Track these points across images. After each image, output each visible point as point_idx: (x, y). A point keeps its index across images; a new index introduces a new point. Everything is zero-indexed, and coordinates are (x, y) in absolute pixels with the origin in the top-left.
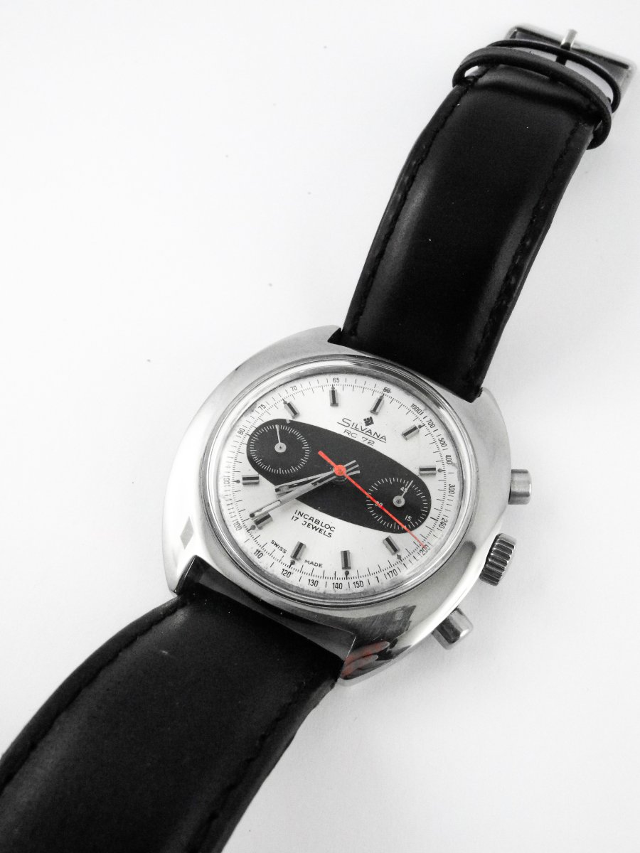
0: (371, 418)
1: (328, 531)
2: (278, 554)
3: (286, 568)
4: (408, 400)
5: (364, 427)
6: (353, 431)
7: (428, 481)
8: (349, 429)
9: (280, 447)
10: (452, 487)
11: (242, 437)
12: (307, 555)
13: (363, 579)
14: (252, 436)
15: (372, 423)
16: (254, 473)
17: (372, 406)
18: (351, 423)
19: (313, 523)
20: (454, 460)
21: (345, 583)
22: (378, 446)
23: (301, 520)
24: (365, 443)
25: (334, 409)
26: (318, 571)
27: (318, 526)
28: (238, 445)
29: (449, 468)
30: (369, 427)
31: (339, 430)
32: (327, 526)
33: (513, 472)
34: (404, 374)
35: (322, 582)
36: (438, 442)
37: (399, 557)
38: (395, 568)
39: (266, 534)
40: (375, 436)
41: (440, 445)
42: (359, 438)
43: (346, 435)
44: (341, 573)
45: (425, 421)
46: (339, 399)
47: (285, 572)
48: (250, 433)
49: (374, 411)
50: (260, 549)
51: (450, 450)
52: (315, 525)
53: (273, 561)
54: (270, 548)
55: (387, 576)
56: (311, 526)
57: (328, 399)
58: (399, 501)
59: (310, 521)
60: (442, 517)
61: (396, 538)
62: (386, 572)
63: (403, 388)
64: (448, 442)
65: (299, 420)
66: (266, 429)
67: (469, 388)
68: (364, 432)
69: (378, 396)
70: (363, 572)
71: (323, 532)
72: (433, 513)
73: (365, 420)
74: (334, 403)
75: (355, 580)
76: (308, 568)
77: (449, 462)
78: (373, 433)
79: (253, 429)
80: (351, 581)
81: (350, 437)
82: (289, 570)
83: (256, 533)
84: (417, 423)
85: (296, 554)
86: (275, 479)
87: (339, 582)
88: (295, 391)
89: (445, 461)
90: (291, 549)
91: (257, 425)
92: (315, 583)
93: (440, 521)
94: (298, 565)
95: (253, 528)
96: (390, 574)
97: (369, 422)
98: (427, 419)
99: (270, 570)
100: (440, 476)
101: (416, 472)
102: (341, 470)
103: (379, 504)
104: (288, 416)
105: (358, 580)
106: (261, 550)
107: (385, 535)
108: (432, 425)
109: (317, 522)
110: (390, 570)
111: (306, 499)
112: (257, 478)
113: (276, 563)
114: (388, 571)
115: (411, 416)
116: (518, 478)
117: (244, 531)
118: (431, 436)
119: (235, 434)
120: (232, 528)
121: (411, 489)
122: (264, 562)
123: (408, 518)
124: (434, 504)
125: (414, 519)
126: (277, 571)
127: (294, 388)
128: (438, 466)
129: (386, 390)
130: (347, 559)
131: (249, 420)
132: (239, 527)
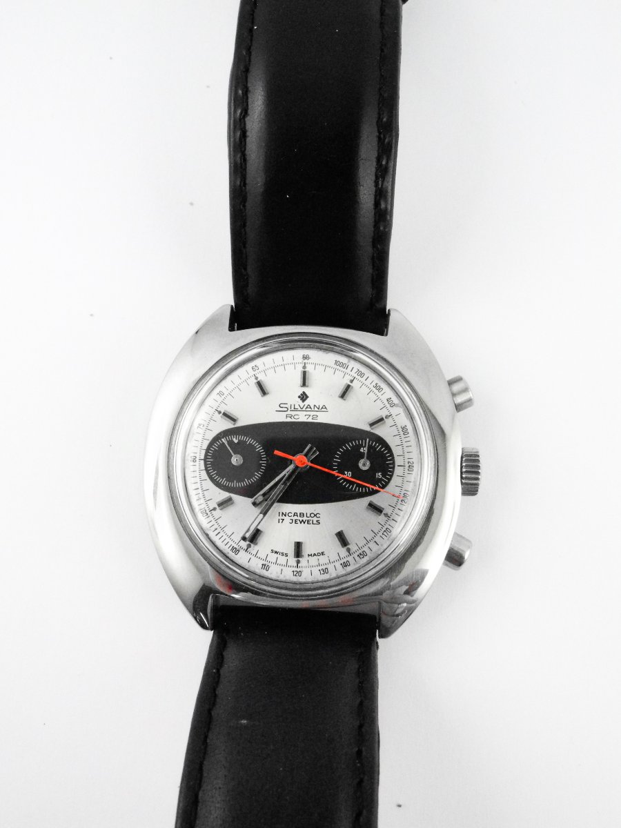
0: (304, 392)
1: (315, 519)
2: (282, 560)
3: (295, 569)
4: (330, 359)
5: (302, 405)
6: (293, 413)
7: (380, 431)
8: (289, 412)
9: (236, 460)
10: (404, 429)
11: (198, 465)
12: (306, 550)
13: (364, 549)
14: (205, 460)
15: (307, 397)
16: (225, 495)
17: (299, 380)
18: (288, 406)
19: (299, 518)
20: (395, 400)
21: (350, 559)
22: (323, 418)
23: (287, 519)
24: (310, 420)
25: (266, 397)
26: (323, 560)
27: (305, 518)
28: (197, 474)
29: (394, 411)
30: (307, 402)
31: (281, 418)
32: (312, 515)
33: (451, 383)
35: (331, 567)
36: (374, 389)
37: (386, 515)
38: (387, 526)
39: (263, 547)
40: (316, 409)
41: (376, 391)
42: (302, 417)
43: (289, 420)
44: (343, 551)
45: (353, 373)
46: (267, 386)
47: (295, 573)
48: (203, 457)
49: (304, 384)
50: (264, 563)
51: (389, 393)
52: (301, 519)
53: (281, 567)
54: (273, 557)
55: (383, 536)
56: (298, 522)
57: (256, 392)
58: (364, 465)
59: (296, 517)
60: (407, 461)
61: (374, 499)
62: (381, 534)
63: (320, 349)
64: (383, 385)
65: (240, 424)
66: (215, 447)
67: (377, 320)
68: (304, 409)
69: (300, 369)
70: (362, 543)
71: (311, 522)
72: (398, 461)
73: (299, 397)
74: (264, 392)
75: (358, 553)
76: (313, 560)
77: (393, 405)
78: (312, 407)
79: (204, 452)
80: (355, 555)
81: (293, 420)
82: (298, 570)
83: (254, 549)
84: (347, 381)
85: (298, 553)
86: (248, 492)
87: (345, 560)
88: (223, 397)
89: (388, 406)
91: (205, 447)
92: (325, 571)
93: (407, 465)
94: (303, 561)
95: (249, 546)
96: (385, 533)
97: (304, 397)
98: (355, 370)
99: (282, 578)
100: (389, 422)
101: (367, 428)
102: (301, 460)
103: (349, 475)
104: (228, 425)
105: (360, 551)
106: (266, 563)
107: (365, 501)
108: (362, 375)
109: (302, 515)
110: (383, 530)
112: (231, 499)
113: (284, 568)
114: (382, 532)
115: (339, 374)
116: (456, 388)
117: (242, 553)
118: (365, 386)
119: (189, 464)
120: (231, 555)
121: (370, 447)
122: (274, 573)
123: (379, 475)
124: (396, 451)
125: (384, 475)
126: (287, 575)
127: (220, 394)
128: (384, 413)
129: (305, 357)
130: (342, 538)
131: (195, 446)
132: (236, 551)
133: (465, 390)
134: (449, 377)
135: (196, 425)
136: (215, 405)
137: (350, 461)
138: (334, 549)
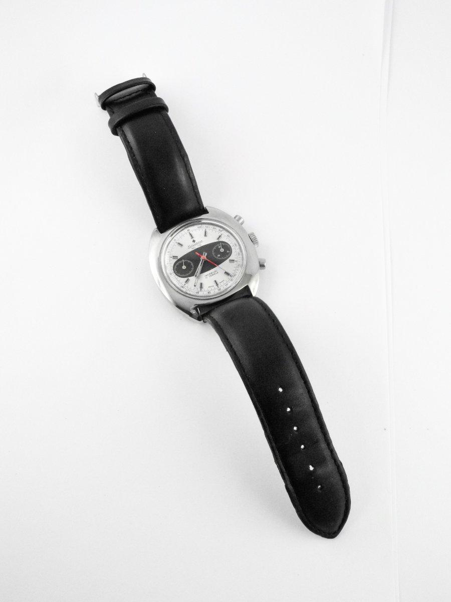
2: (213, 288)
4: (196, 227)
5: (194, 243)
7: (221, 240)
8: (192, 247)
9: (184, 267)
10: (228, 236)
11: (173, 275)
12: (218, 282)
14: (174, 272)
16: (186, 279)
17: (190, 237)
20: (221, 229)
21: (232, 278)
22: (203, 244)
23: (208, 276)
24: (199, 246)
25: (183, 247)
26: (225, 282)
27: (213, 274)
28: (174, 277)
29: (223, 232)
30: (196, 242)
31: (191, 250)
32: (215, 272)
33: (235, 218)
34: (189, 222)
35: (228, 283)
36: (213, 229)
37: (236, 261)
38: (238, 264)
39: (205, 287)
40: (199, 243)
42: (197, 247)
43: (193, 249)
44: (229, 277)
45: (205, 228)
46: (181, 243)
47: (219, 290)
49: (192, 237)
51: (218, 228)
53: (214, 290)
54: (210, 289)
57: (179, 247)
58: (222, 250)
59: (210, 275)
60: (233, 244)
61: (231, 258)
63: (191, 226)
64: (215, 227)
65: (179, 258)
66: (176, 267)
67: (205, 211)
68: (196, 244)
69: (188, 234)
70: (233, 272)
71: (215, 274)
72: (231, 245)
74: (182, 245)
76: (222, 284)
80: (233, 276)
82: (219, 288)
83: (203, 290)
84: (204, 231)
85: (217, 284)
86: (192, 275)
88: (170, 252)
89: (220, 232)
90: (215, 285)
91: (172, 269)
92: (227, 285)
94: (219, 285)
95: (201, 289)
97: (194, 241)
99: (216, 293)
100: (223, 236)
101: (217, 241)
102: (204, 257)
103: (219, 255)
104: (176, 260)
105: (234, 274)
106: (209, 291)
107: (228, 261)
108: (208, 227)
109: (211, 273)
111: (203, 271)
112: (188, 279)
115: (201, 230)
116: (237, 218)
117: (200, 293)
118: (210, 229)
119: (170, 276)
120: (197, 295)
121: (222, 245)
122: (212, 293)
123: (228, 252)
124: (229, 243)
125: (229, 250)
126: (217, 291)
127: (168, 252)
128: (220, 234)
129: (188, 230)
130: (227, 273)
131: (169, 270)
132: (198, 293)
133: (240, 218)
134: (234, 217)
135: (166, 263)
136: (169, 256)
137: (217, 251)
138: (226, 277)
